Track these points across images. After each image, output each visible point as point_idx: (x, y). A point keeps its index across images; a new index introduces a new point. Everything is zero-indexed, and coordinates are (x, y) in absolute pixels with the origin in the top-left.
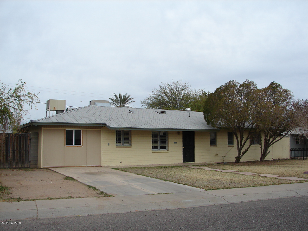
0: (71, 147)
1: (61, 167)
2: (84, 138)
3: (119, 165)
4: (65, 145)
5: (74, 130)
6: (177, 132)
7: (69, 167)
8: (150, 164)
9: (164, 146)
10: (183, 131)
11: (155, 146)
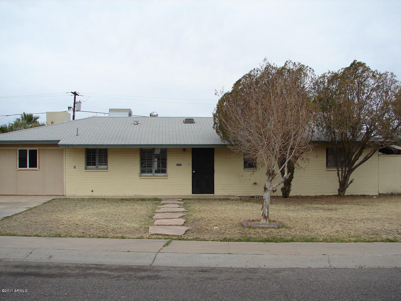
0: (25, 170)
1: (12, 195)
2: (41, 159)
3: (89, 195)
4: (17, 168)
5: (28, 149)
6: (182, 149)
7: (21, 195)
8: (137, 195)
9: (162, 169)
10: (192, 148)
11: (149, 169)
